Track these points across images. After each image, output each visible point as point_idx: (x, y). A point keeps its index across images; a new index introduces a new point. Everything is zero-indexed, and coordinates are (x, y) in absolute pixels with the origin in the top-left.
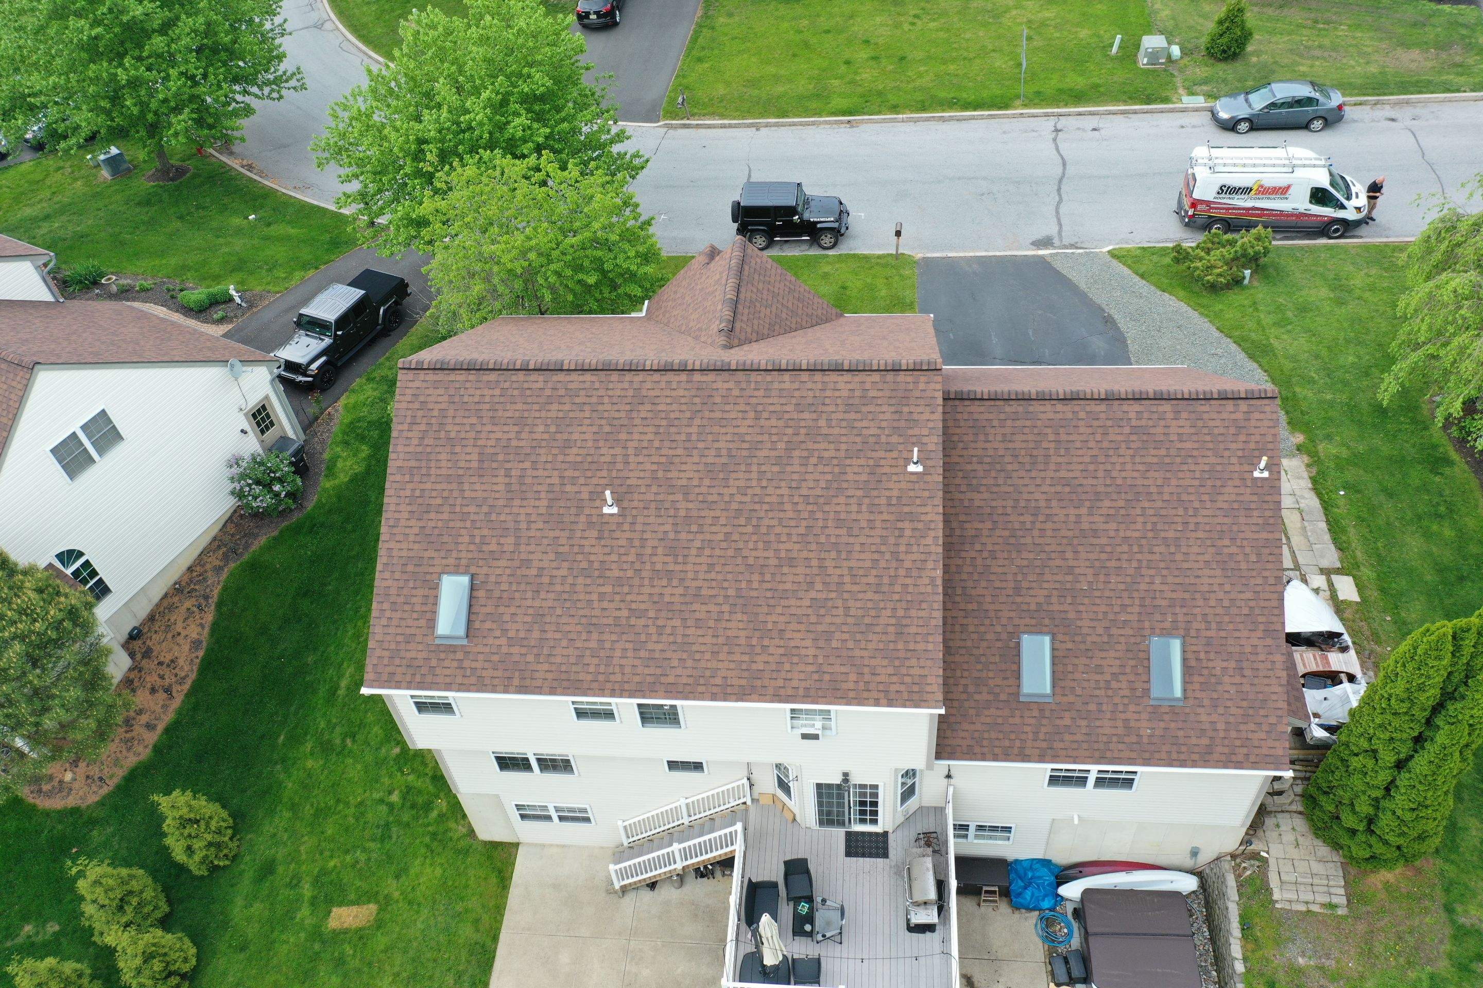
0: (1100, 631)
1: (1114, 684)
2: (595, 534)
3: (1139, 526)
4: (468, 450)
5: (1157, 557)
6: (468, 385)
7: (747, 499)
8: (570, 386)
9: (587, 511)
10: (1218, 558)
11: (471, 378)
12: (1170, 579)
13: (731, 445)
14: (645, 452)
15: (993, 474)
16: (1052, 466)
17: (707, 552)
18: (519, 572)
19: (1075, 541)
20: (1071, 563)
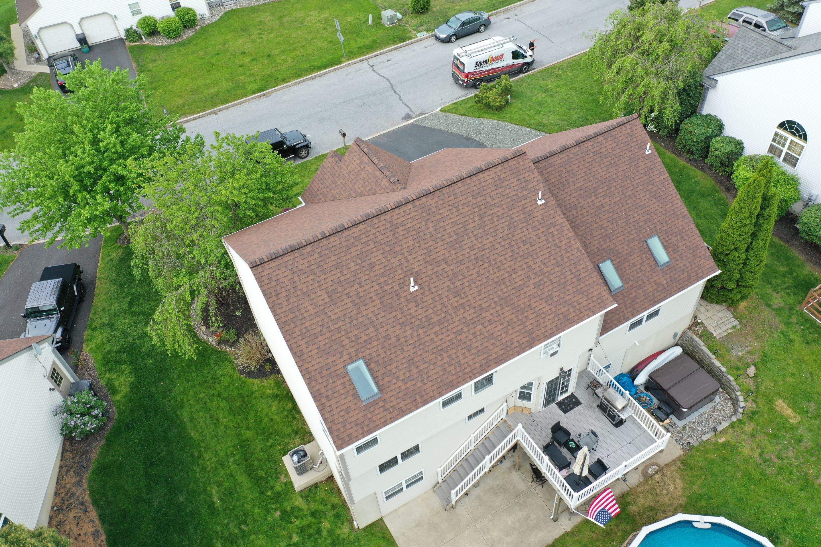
0: (626, 248)
1: (643, 268)
2: (414, 304)
3: (617, 195)
4: (319, 293)
5: (630, 205)
6: (297, 259)
7: (477, 251)
8: (354, 235)
9: (402, 295)
11: (296, 255)
13: (454, 229)
16: (571, 184)
17: (473, 286)
18: (386, 344)
19: (597, 213)
20: (600, 223)
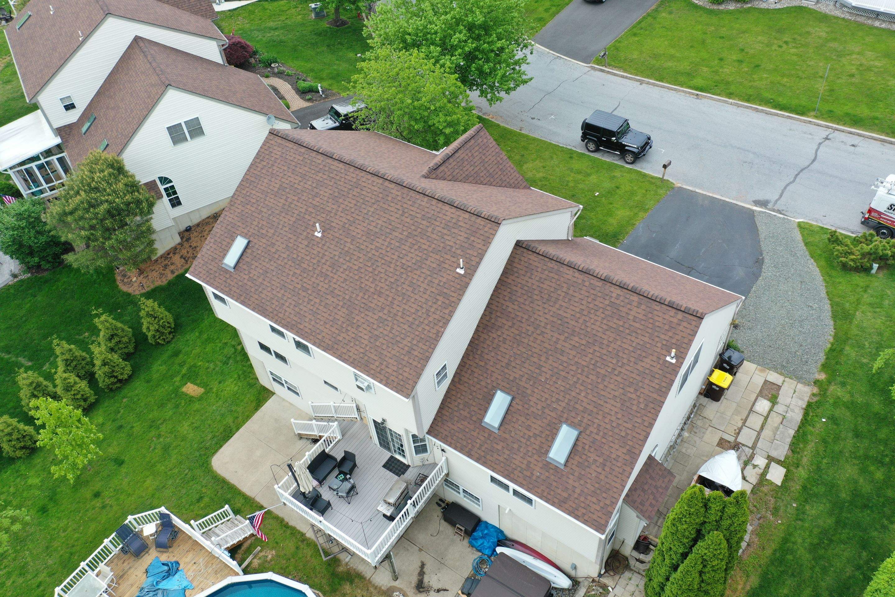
0: (539, 407)
1: (532, 440)
2: (306, 243)
3: (587, 359)
5: (589, 381)
6: (292, 150)
7: (377, 254)
8: (332, 167)
9: (308, 231)
10: (623, 397)
11: (295, 147)
12: (590, 397)
14: (346, 212)
15: (525, 297)
16: (557, 306)
17: (347, 273)
18: (268, 248)
19: (550, 353)
20: (542, 363)
